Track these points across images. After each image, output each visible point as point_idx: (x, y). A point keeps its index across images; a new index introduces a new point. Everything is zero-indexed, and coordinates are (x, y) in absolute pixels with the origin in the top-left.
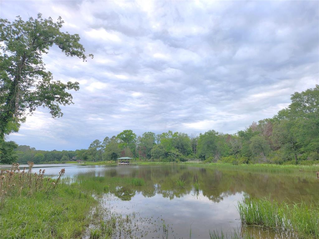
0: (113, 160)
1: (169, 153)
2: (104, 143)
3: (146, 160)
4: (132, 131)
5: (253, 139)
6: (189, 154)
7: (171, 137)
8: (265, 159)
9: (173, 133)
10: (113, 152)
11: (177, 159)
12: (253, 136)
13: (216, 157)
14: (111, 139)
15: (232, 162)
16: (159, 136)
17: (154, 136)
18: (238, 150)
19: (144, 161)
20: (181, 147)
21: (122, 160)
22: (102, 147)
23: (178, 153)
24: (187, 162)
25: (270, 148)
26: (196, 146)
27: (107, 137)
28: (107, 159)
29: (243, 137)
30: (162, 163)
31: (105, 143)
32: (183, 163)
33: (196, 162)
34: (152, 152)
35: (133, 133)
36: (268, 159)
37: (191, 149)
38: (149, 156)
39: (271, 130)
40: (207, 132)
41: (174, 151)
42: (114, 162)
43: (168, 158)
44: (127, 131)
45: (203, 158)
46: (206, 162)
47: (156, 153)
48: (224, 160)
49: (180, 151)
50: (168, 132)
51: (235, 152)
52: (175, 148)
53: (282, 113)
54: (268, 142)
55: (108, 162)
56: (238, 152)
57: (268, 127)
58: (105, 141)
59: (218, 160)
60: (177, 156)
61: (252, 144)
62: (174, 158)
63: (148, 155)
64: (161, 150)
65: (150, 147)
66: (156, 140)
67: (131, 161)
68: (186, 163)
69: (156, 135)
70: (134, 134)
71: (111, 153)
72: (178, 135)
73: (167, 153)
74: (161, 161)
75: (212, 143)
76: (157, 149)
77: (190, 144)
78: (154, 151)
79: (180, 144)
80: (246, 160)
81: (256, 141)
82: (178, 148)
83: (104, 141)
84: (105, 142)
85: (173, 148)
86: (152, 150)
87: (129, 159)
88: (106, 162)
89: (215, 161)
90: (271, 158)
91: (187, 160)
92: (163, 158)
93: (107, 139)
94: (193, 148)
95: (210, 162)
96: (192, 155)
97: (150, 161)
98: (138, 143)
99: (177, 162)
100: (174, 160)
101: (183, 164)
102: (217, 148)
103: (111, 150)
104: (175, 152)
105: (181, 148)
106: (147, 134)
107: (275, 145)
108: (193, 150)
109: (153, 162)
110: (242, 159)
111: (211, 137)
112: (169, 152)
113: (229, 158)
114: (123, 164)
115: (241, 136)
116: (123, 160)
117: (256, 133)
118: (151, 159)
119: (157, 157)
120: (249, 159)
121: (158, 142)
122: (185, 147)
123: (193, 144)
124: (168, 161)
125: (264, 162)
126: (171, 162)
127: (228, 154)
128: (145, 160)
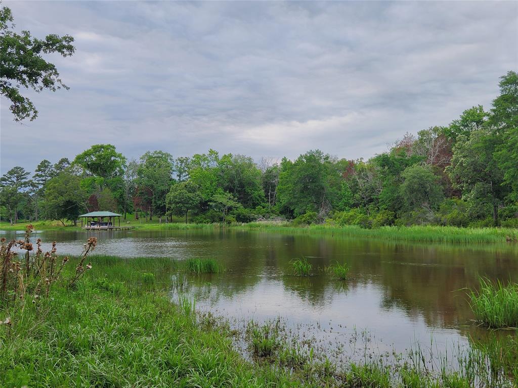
0: (69, 219)
1: (211, 204)
2: (37, 175)
3: (151, 219)
4: (114, 148)
5: (408, 173)
6: (258, 204)
7: (214, 165)
8: (431, 215)
9: (221, 156)
10: (67, 198)
11: (230, 217)
12: (407, 165)
13: (322, 212)
14: (58, 166)
15: (358, 223)
16: (182, 162)
17: (169, 161)
18: (372, 197)
19: (147, 222)
20: (239, 189)
21: (93, 217)
22: (33, 185)
23: (231, 203)
24: (252, 223)
25: (442, 193)
26: (273, 187)
27: (46, 161)
28: (52, 217)
29: (386, 168)
30: (194, 224)
31: (41, 176)
32: (243, 224)
33: (274, 222)
34: (167, 201)
35: (117, 151)
36: (437, 215)
37: (262, 193)
38: (162, 210)
39: (448, 152)
40: (303, 154)
41: (224, 198)
42: (70, 223)
43: (209, 214)
44: (102, 147)
45: (288, 212)
46: (300, 223)
47: (178, 203)
48: (339, 218)
49: (236, 199)
50: (207, 153)
51: (365, 201)
52: (225, 190)
53: (472, 117)
54: (439, 179)
55: (55, 223)
56: (371, 200)
57: (440, 147)
58: (39, 170)
59: (327, 219)
60: (230, 209)
61: (406, 183)
62: (223, 215)
63: (158, 207)
64: (191, 195)
65: (162, 188)
66: (173, 171)
67: (117, 220)
68: (251, 226)
69: (175, 158)
70: (119, 156)
71: (61, 200)
72: (232, 160)
73: (206, 202)
74: (192, 221)
75: (314, 179)
76: (180, 193)
77: (258, 181)
78: (175, 197)
79: (236, 182)
80: (391, 218)
81: (414, 177)
82: (231, 190)
83: (36, 171)
84: (40, 173)
85: (220, 190)
86: (170, 196)
87: (110, 217)
88: (47, 222)
89: (320, 220)
90: (444, 213)
91: (254, 219)
92: (196, 214)
93: (44, 165)
94: (267, 191)
95: (309, 223)
96: (264, 207)
97: (163, 221)
98: (129, 178)
99: (229, 223)
100: (221, 219)
101: (243, 227)
102: (326, 191)
103: (61, 194)
104: (224, 201)
105: (239, 192)
106: (151, 157)
107: (455, 186)
108: (267, 196)
109: (172, 224)
110: (380, 217)
111: (313, 167)
112: (210, 201)
113: (351, 213)
114: (96, 227)
115: (383, 166)
116: (96, 219)
117: (415, 160)
118: (165, 217)
119: (180, 213)
120: (396, 215)
121: (179, 176)
122: (248, 190)
123: (266, 180)
124: (208, 222)
125: (429, 221)
126: (215, 224)
127: (346, 204)
128: (149, 218)
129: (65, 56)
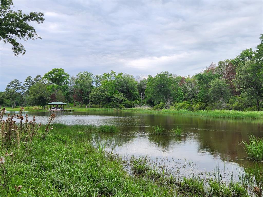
0: (41, 106)
1: (112, 98)
2: (25, 84)
3: (82, 106)
4: (63, 70)
5: (213, 83)
6: (136, 99)
7: (113, 79)
8: (224, 105)
9: (117, 74)
10: (40, 95)
11: (122, 105)
12: (212, 79)
13: (168, 103)
14: (36, 80)
15: (187, 109)
16: (97, 77)
17: (91, 77)
18: (194, 95)
19: (80, 107)
20: (126, 91)
21: (53, 105)
22: (23, 89)
23: (122, 98)
24: (133, 108)
25: (230, 93)
26: (144, 90)
27: (30, 77)
28: (32, 105)
29: (202, 80)
30: (103, 109)
31: (27, 84)
32: (128, 109)
33: (144, 108)
34: (90, 97)
35: (65, 72)
36: (228, 105)
37: (138, 93)
38: (87, 102)
39: (233, 72)
40: (159, 73)
41: (119, 96)
42: (42, 107)
43: (111, 103)
44: (58, 70)
45: (151, 103)
46: (157, 108)
47: (96, 98)
48: (177, 106)
49: (125, 96)
50: (110, 73)
51: (190, 97)
52: (119, 92)
53: (246, 54)
54: (229, 86)
55: (34, 107)
56: (193, 97)
57: (229, 70)
58: (26, 81)
59: (171, 107)
60: (122, 101)
61: (211, 88)
62: (118, 104)
63: (86, 100)
64: (102, 94)
65: (87, 90)
66: (93, 82)
67: (65, 106)
68: (132, 110)
69: (94, 75)
70: (66, 74)
71: (37, 96)
72: (122, 76)
73: (110, 97)
74: (102, 107)
75: (164, 86)
76: (97, 93)
77: (136, 87)
78: (94, 95)
79: (125, 87)
80: (203, 106)
81: (216, 85)
82: (122, 92)
83: (25, 82)
84: (27, 83)
85: (117, 91)
86: (91, 94)
87: (62, 105)
88: (30, 107)
89: (167, 107)
90: (231, 103)
91: (134, 106)
92: (105, 104)
93: (29, 79)
94: (140, 92)
95: (162, 108)
96: (139, 100)
97: (88, 107)
98: (71, 85)
99: (121, 108)
100: (117, 106)
101: (128, 110)
102: (170, 92)
103: (37, 93)
104: (119, 97)
105: (126, 92)
106: (82, 75)
107: (237, 90)
108: (140, 95)
109: (92, 109)
110: (198, 105)
111: (164, 80)
112: (112, 97)
113: (183, 103)
114: (54, 110)
115: (200, 79)
116: (54, 106)
117: (217, 76)
118: (89, 105)
119: (96, 103)
120: (206, 104)
121: (96, 84)
122: (131, 91)
123: (140, 87)
124: (110, 108)
125: (223, 108)
126: (114, 108)
127: (180, 99)
128: (81, 106)
129: (39, 23)
